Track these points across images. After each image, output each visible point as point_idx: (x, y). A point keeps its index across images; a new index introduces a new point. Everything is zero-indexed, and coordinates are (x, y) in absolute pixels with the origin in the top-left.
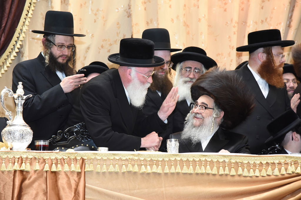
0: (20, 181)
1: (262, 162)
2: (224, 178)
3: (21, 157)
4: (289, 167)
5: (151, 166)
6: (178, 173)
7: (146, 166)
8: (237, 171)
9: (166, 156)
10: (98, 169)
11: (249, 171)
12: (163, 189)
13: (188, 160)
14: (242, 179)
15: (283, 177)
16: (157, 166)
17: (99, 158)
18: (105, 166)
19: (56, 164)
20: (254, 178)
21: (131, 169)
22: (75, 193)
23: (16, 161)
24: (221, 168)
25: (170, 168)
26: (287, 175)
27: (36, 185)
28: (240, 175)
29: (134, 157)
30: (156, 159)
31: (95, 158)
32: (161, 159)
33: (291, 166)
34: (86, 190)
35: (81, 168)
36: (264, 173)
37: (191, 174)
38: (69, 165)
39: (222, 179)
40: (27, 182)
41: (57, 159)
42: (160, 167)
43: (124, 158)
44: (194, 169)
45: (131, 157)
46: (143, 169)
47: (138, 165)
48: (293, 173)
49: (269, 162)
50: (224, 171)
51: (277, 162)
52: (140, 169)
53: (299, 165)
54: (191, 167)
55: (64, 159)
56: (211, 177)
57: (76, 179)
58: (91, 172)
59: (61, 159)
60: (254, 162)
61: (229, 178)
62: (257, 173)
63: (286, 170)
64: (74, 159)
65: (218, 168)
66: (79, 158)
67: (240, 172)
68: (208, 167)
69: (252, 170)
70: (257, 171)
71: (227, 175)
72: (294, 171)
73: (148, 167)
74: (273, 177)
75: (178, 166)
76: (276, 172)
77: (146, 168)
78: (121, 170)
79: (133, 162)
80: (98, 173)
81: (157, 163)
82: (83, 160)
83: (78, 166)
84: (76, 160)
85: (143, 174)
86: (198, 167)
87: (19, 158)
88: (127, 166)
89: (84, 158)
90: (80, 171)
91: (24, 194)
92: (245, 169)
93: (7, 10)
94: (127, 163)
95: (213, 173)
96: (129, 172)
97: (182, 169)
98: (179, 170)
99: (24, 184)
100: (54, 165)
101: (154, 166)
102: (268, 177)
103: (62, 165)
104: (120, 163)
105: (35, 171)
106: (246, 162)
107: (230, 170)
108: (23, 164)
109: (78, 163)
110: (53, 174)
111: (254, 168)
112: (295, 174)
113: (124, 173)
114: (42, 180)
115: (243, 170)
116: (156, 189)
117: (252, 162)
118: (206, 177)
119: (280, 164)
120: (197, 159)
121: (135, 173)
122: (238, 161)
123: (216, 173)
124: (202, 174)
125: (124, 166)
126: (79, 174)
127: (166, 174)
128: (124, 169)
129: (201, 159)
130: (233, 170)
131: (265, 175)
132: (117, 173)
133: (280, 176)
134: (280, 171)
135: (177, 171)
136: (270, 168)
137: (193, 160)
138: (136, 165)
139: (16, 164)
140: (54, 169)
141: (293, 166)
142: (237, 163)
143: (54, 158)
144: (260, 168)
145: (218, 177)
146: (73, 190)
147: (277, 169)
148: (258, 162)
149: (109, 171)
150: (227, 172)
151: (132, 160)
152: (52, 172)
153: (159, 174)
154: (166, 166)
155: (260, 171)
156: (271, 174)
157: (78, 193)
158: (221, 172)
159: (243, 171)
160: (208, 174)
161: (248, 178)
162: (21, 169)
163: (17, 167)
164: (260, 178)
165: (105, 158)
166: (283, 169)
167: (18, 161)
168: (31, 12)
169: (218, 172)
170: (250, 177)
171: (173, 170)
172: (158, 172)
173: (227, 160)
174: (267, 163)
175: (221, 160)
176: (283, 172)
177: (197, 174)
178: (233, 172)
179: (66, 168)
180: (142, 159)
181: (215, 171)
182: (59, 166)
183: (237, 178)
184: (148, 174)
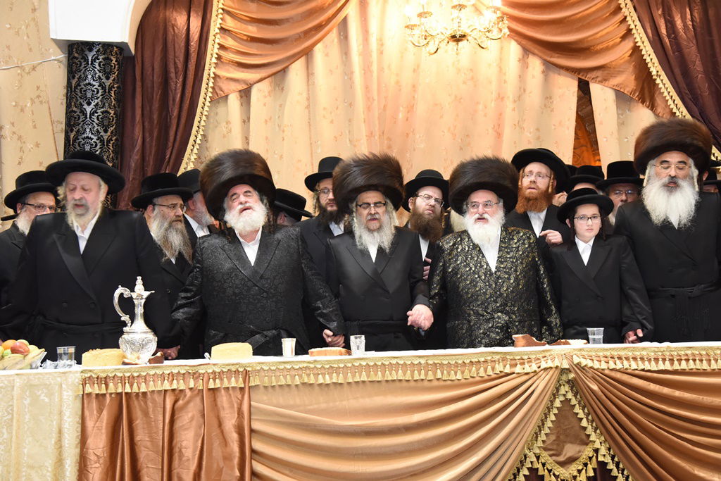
0: (172, 402)
1: (465, 361)
2: (420, 384)
3: (172, 372)
4: (497, 365)
5: (330, 375)
6: (364, 382)
7: (324, 375)
8: (435, 374)
9: (349, 361)
10: (266, 381)
11: (449, 374)
12: (345, 403)
13: (375, 364)
14: (442, 383)
15: (490, 378)
16: (338, 375)
17: (266, 368)
18: (273, 378)
19: (214, 380)
20: (456, 382)
21: (306, 381)
22: (238, 414)
23: (166, 378)
24: (416, 371)
25: (354, 376)
26: (494, 376)
27: (192, 404)
28: (438, 379)
29: (308, 365)
30: (336, 366)
31: (261, 368)
32: (342, 365)
33: (499, 364)
34: (252, 409)
35: (244, 382)
36: (467, 375)
37: (378, 382)
38: (229, 380)
39: (418, 385)
40: (181, 402)
41: (214, 372)
42: (341, 375)
43: (297, 367)
44: (383, 375)
45: (305, 365)
46: (321, 380)
47: (314, 374)
48: (501, 372)
49: (473, 360)
50: (420, 375)
51: (482, 359)
52: (317, 379)
53: (509, 363)
54: (379, 373)
55: (223, 372)
56: (405, 384)
57: (240, 396)
58: (257, 386)
59: (219, 373)
60: (456, 362)
61: (426, 383)
62: (459, 376)
63: (493, 369)
64: (235, 372)
65: (412, 372)
66: (241, 370)
67: (439, 375)
68: (400, 371)
69: (453, 372)
70: (459, 372)
71: (422, 380)
72: (502, 370)
73: (327, 376)
74: (478, 379)
75: (364, 372)
76: (482, 373)
77: (324, 378)
78: (292, 382)
79: (308, 372)
80: (266, 387)
81: (337, 370)
82: (247, 372)
83: (241, 379)
84: (239, 372)
85: (320, 385)
86: (387, 372)
87: (169, 374)
88: (300, 376)
89: (248, 369)
90: (243, 386)
91: (178, 417)
92: (445, 372)
93: (171, 138)
94: (300, 372)
95: (407, 379)
96: (304, 384)
97: (368, 376)
98: (364, 378)
99: (177, 406)
100: (211, 380)
101: (334, 374)
102: (472, 380)
103: (222, 380)
104: (293, 372)
105: (191, 389)
106: (446, 362)
107: (426, 374)
108: (175, 381)
109: (240, 376)
110: (211, 392)
111: (455, 369)
112: (503, 374)
113: (297, 386)
114: (198, 399)
115: (442, 373)
116: (337, 403)
117: (453, 362)
118: (398, 384)
119: (486, 362)
120: (387, 363)
121: (311, 385)
122: (436, 362)
123: (410, 379)
124: (393, 381)
125: (297, 377)
126: (242, 389)
127: (349, 383)
128: (297, 381)
129: (391, 362)
130: (430, 373)
131: (469, 377)
132: (289, 385)
133: (486, 377)
134: (486, 371)
135: (362, 379)
136: (474, 368)
137: (382, 363)
138: (312, 375)
139: (166, 381)
140: (211, 386)
141: (501, 364)
142: (435, 364)
143: (210, 371)
144: (463, 368)
145: (412, 384)
146: (236, 410)
147: (482, 369)
148: (460, 362)
149: (279, 384)
150: (422, 377)
151: (306, 368)
152: (210, 389)
153: (341, 384)
154: (349, 374)
155: (463, 372)
156: (475, 376)
157: (243, 414)
158: (416, 377)
159: (442, 375)
160: (400, 380)
161: (449, 382)
162: (173, 388)
163: (167, 386)
164: (463, 381)
165: (273, 368)
166: (489, 367)
167: (168, 378)
168: (199, 137)
169: (413, 377)
170: (451, 380)
171: (357, 379)
172: (339, 382)
173: (423, 361)
174: (471, 362)
175: (416, 362)
176: (490, 372)
177: (387, 381)
178: (430, 376)
179: (226, 384)
180: (319, 366)
181: (408, 377)
182: (217, 381)
183: (435, 383)
184: (327, 385)
